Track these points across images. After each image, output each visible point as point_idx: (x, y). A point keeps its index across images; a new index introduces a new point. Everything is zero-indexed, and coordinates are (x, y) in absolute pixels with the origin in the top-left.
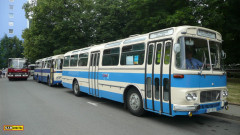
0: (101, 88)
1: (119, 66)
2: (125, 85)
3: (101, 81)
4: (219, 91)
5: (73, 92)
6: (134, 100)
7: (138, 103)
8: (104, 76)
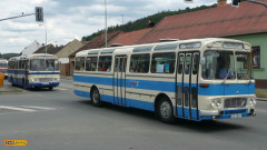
0: (129, 96)
1: (149, 73)
2: (156, 93)
4: (245, 99)
8: (133, 84)
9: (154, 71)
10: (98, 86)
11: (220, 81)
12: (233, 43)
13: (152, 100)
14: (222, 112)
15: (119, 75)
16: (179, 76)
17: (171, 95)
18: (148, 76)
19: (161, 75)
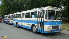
0: (25, 25)
1: (30, 18)
2: (32, 24)
3: (25, 23)
4: (59, 26)
5: (16, 26)
6: (34, 29)
7: (35, 30)
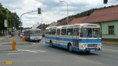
9: (67, 35)
10: (52, 40)
11: (86, 38)
12: (92, 25)
13: (67, 45)
14: (86, 49)
15: (58, 36)
16: (74, 36)
17: (72, 43)
18: (66, 37)
19: (69, 36)
